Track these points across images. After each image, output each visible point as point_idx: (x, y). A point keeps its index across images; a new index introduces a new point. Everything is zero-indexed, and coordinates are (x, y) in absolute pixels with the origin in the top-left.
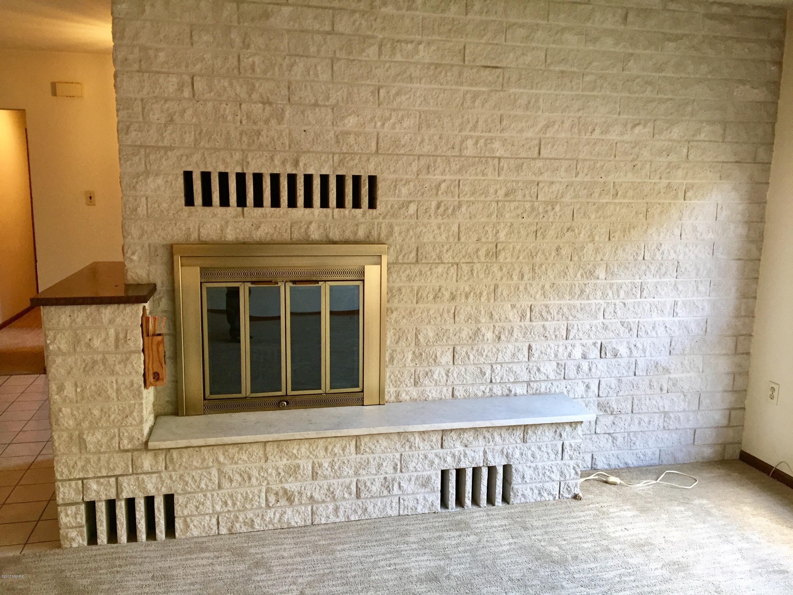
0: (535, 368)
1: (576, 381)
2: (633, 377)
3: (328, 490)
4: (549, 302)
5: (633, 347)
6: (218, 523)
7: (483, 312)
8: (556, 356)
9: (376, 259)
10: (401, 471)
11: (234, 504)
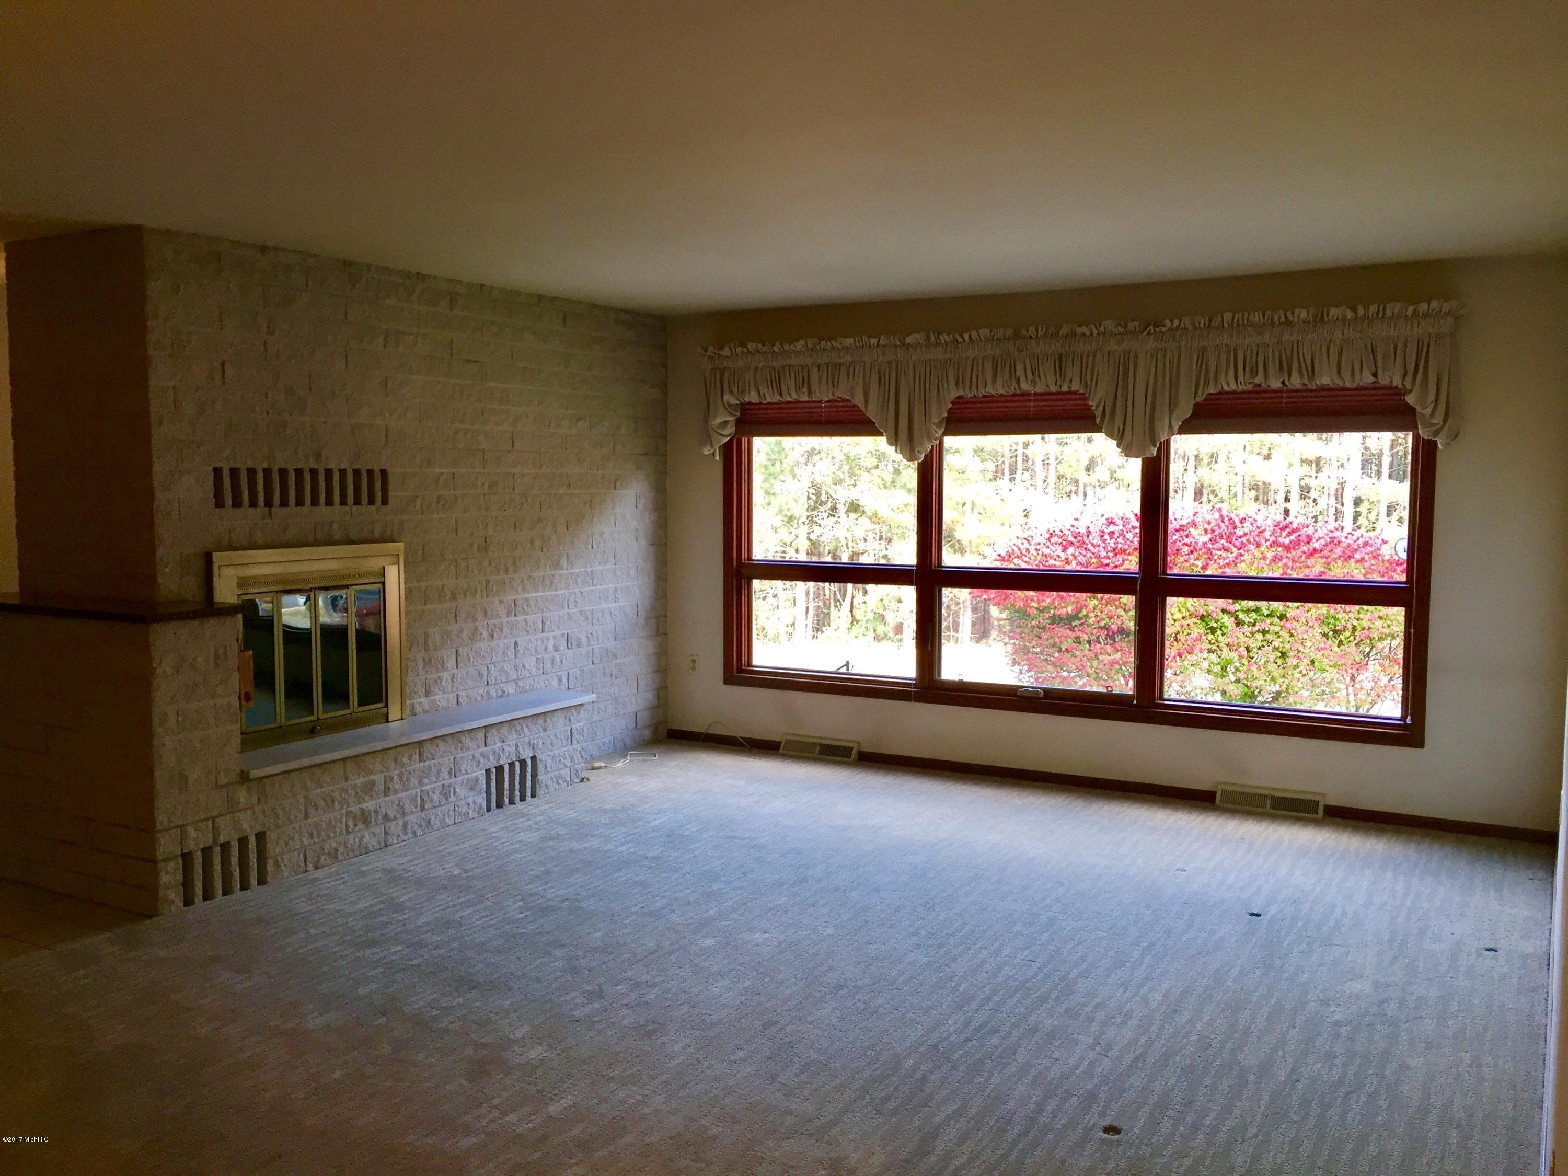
0: (521, 665)
1: (551, 675)
2: (592, 666)
3: (398, 805)
4: (527, 596)
5: (590, 636)
6: (305, 858)
7: (479, 610)
8: (536, 650)
9: (394, 559)
10: (455, 776)
11: (319, 835)
